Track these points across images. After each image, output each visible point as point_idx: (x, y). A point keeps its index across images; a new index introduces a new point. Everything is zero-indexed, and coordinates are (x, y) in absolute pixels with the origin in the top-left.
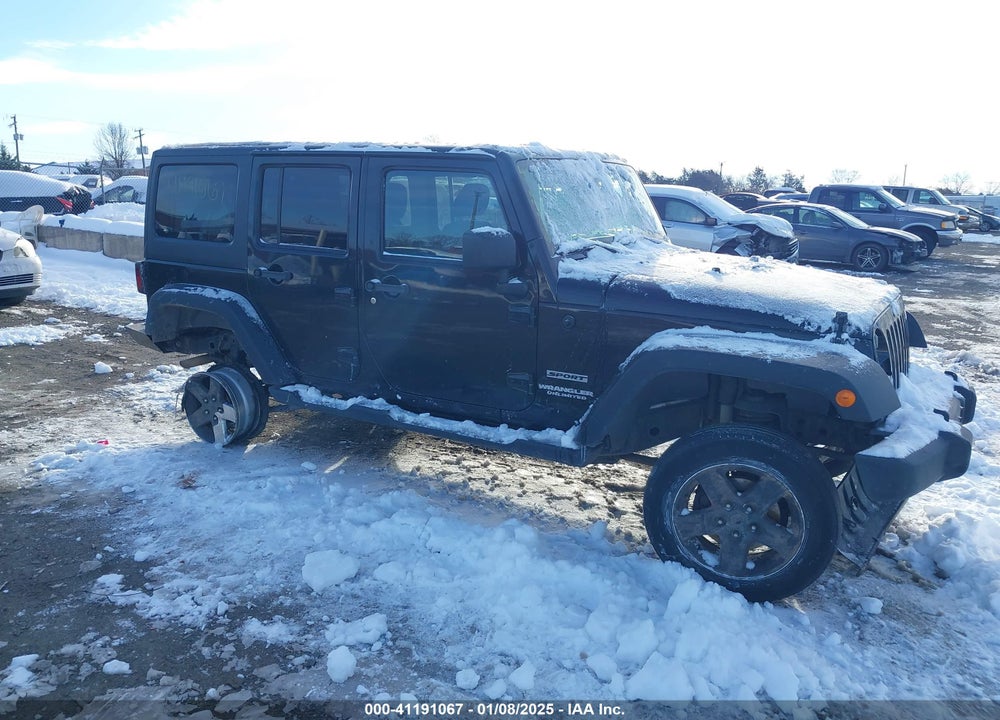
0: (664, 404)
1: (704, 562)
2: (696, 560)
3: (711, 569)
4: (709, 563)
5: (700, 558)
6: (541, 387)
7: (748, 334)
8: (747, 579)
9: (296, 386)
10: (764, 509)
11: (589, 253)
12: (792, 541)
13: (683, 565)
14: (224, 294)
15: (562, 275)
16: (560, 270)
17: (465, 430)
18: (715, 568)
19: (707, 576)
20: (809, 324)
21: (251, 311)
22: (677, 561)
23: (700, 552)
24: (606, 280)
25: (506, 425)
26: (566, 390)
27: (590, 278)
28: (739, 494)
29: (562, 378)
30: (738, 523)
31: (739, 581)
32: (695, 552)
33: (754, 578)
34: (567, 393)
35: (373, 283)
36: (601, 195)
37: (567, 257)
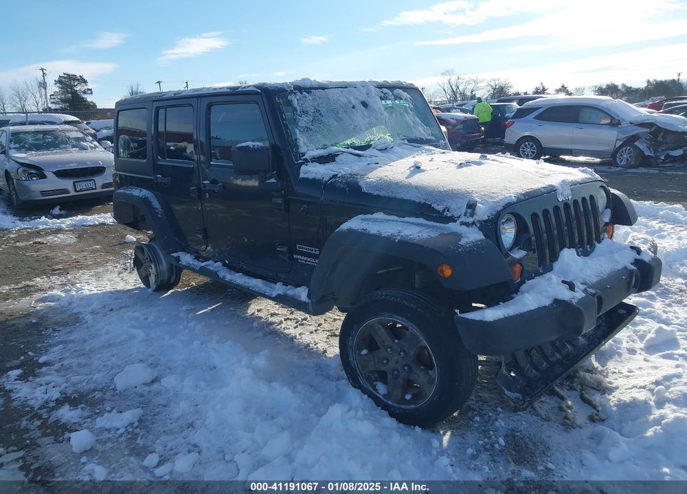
0: (385, 270)
1: (376, 390)
2: (371, 389)
3: (381, 396)
4: (380, 392)
5: (374, 387)
6: (295, 256)
7: (407, 219)
8: (403, 407)
9: (180, 253)
10: (412, 354)
11: (337, 158)
12: (431, 381)
13: (363, 391)
14: (145, 193)
15: (302, 175)
16: (301, 171)
17: (255, 286)
18: (384, 396)
19: (379, 402)
20: (448, 211)
21: (156, 204)
22: (358, 388)
23: (375, 383)
24: (326, 179)
25: (281, 283)
26: (309, 259)
27: (318, 177)
28: (396, 341)
29: (305, 250)
30: (397, 363)
31: (399, 409)
32: (371, 381)
33: (407, 407)
34: (309, 261)
35: (204, 184)
36: (366, 113)
37: (312, 162)
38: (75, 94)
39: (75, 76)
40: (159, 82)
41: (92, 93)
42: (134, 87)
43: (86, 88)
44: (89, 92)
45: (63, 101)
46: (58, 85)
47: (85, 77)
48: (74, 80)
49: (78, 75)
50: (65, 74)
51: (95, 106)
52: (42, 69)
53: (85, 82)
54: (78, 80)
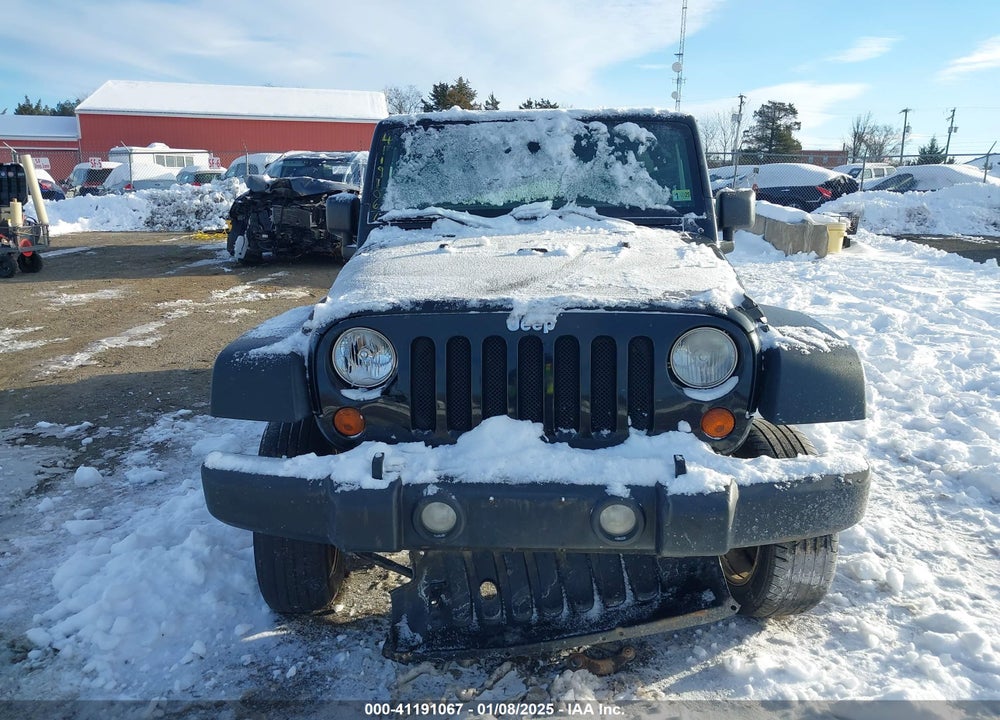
11: (433, 224)
36: (527, 161)
37: (392, 225)
38: (776, 130)
39: (783, 104)
40: (906, 111)
41: (799, 129)
42: (862, 119)
43: (794, 120)
44: (796, 127)
45: (759, 139)
46: (758, 117)
47: (795, 107)
48: (780, 110)
49: (787, 104)
50: (770, 102)
51: (799, 146)
52: (741, 97)
53: (794, 112)
54: (786, 110)
